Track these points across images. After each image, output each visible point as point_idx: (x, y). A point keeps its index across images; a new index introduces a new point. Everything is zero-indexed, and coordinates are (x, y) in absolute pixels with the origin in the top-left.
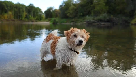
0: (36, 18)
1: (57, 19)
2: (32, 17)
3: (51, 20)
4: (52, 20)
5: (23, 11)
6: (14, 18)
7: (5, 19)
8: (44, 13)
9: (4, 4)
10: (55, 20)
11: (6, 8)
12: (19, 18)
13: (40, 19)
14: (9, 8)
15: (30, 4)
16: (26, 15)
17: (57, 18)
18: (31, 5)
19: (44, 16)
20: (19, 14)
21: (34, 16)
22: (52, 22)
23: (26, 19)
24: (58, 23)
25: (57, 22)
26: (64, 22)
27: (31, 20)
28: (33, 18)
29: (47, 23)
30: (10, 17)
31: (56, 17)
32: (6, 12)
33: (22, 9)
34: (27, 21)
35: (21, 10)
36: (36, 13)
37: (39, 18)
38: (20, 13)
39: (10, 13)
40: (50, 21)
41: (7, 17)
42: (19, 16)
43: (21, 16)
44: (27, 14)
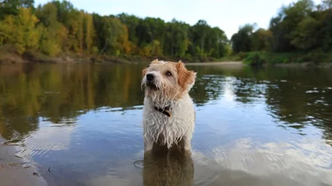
0: (210, 54)
1: (263, 55)
2: (203, 50)
3: (246, 56)
4: (249, 57)
5: (183, 39)
6: (164, 53)
7: (145, 56)
8: (229, 41)
9: (148, 25)
10: (257, 57)
11: (150, 33)
12: (174, 53)
13: (220, 53)
14: (155, 31)
15: (199, 21)
16: (189, 47)
17: (264, 52)
18: (201, 23)
19: (230, 47)
20: (173, 44)
21: (207, 48)
22: (250, 62)
23: (189, 55)
24: (265, 65)
25: (263, 62)
26: (281, 62)
27: (199, 56)
28: (204, 52)
29: (236, 64)
30: (156, 50)
31: (259, 50)
32: (149, 41)
33: (182, 32)
34: (190, 59)
35: (179, 35)
36: (210, 42)
37: (217, 52)
38: (176, 41)
39: (157, 42)
40: (244, 60)
41: (151, 51)
42: (175, 48)
43: (179, 48)
44: (190, 43)
